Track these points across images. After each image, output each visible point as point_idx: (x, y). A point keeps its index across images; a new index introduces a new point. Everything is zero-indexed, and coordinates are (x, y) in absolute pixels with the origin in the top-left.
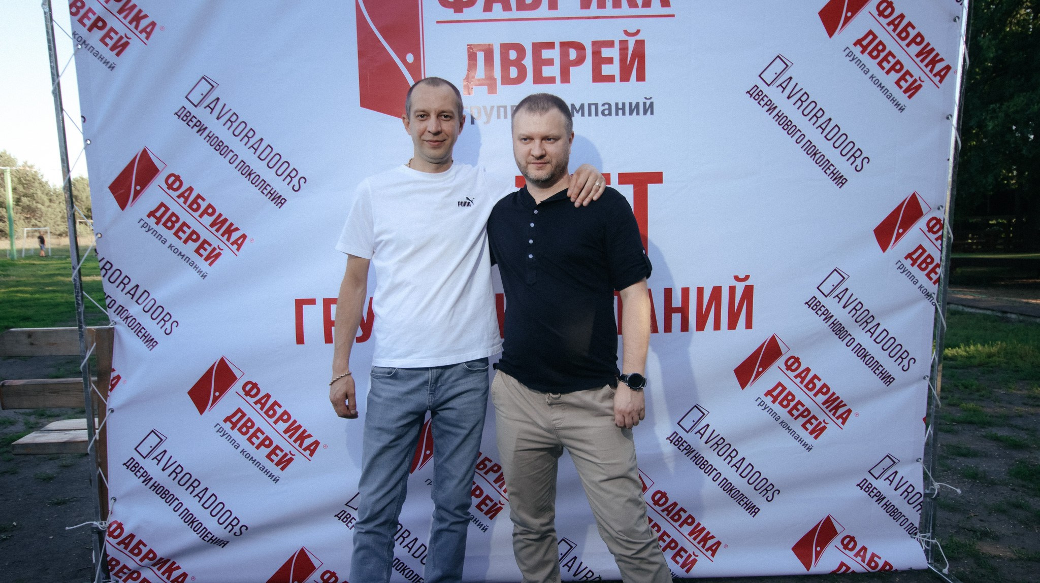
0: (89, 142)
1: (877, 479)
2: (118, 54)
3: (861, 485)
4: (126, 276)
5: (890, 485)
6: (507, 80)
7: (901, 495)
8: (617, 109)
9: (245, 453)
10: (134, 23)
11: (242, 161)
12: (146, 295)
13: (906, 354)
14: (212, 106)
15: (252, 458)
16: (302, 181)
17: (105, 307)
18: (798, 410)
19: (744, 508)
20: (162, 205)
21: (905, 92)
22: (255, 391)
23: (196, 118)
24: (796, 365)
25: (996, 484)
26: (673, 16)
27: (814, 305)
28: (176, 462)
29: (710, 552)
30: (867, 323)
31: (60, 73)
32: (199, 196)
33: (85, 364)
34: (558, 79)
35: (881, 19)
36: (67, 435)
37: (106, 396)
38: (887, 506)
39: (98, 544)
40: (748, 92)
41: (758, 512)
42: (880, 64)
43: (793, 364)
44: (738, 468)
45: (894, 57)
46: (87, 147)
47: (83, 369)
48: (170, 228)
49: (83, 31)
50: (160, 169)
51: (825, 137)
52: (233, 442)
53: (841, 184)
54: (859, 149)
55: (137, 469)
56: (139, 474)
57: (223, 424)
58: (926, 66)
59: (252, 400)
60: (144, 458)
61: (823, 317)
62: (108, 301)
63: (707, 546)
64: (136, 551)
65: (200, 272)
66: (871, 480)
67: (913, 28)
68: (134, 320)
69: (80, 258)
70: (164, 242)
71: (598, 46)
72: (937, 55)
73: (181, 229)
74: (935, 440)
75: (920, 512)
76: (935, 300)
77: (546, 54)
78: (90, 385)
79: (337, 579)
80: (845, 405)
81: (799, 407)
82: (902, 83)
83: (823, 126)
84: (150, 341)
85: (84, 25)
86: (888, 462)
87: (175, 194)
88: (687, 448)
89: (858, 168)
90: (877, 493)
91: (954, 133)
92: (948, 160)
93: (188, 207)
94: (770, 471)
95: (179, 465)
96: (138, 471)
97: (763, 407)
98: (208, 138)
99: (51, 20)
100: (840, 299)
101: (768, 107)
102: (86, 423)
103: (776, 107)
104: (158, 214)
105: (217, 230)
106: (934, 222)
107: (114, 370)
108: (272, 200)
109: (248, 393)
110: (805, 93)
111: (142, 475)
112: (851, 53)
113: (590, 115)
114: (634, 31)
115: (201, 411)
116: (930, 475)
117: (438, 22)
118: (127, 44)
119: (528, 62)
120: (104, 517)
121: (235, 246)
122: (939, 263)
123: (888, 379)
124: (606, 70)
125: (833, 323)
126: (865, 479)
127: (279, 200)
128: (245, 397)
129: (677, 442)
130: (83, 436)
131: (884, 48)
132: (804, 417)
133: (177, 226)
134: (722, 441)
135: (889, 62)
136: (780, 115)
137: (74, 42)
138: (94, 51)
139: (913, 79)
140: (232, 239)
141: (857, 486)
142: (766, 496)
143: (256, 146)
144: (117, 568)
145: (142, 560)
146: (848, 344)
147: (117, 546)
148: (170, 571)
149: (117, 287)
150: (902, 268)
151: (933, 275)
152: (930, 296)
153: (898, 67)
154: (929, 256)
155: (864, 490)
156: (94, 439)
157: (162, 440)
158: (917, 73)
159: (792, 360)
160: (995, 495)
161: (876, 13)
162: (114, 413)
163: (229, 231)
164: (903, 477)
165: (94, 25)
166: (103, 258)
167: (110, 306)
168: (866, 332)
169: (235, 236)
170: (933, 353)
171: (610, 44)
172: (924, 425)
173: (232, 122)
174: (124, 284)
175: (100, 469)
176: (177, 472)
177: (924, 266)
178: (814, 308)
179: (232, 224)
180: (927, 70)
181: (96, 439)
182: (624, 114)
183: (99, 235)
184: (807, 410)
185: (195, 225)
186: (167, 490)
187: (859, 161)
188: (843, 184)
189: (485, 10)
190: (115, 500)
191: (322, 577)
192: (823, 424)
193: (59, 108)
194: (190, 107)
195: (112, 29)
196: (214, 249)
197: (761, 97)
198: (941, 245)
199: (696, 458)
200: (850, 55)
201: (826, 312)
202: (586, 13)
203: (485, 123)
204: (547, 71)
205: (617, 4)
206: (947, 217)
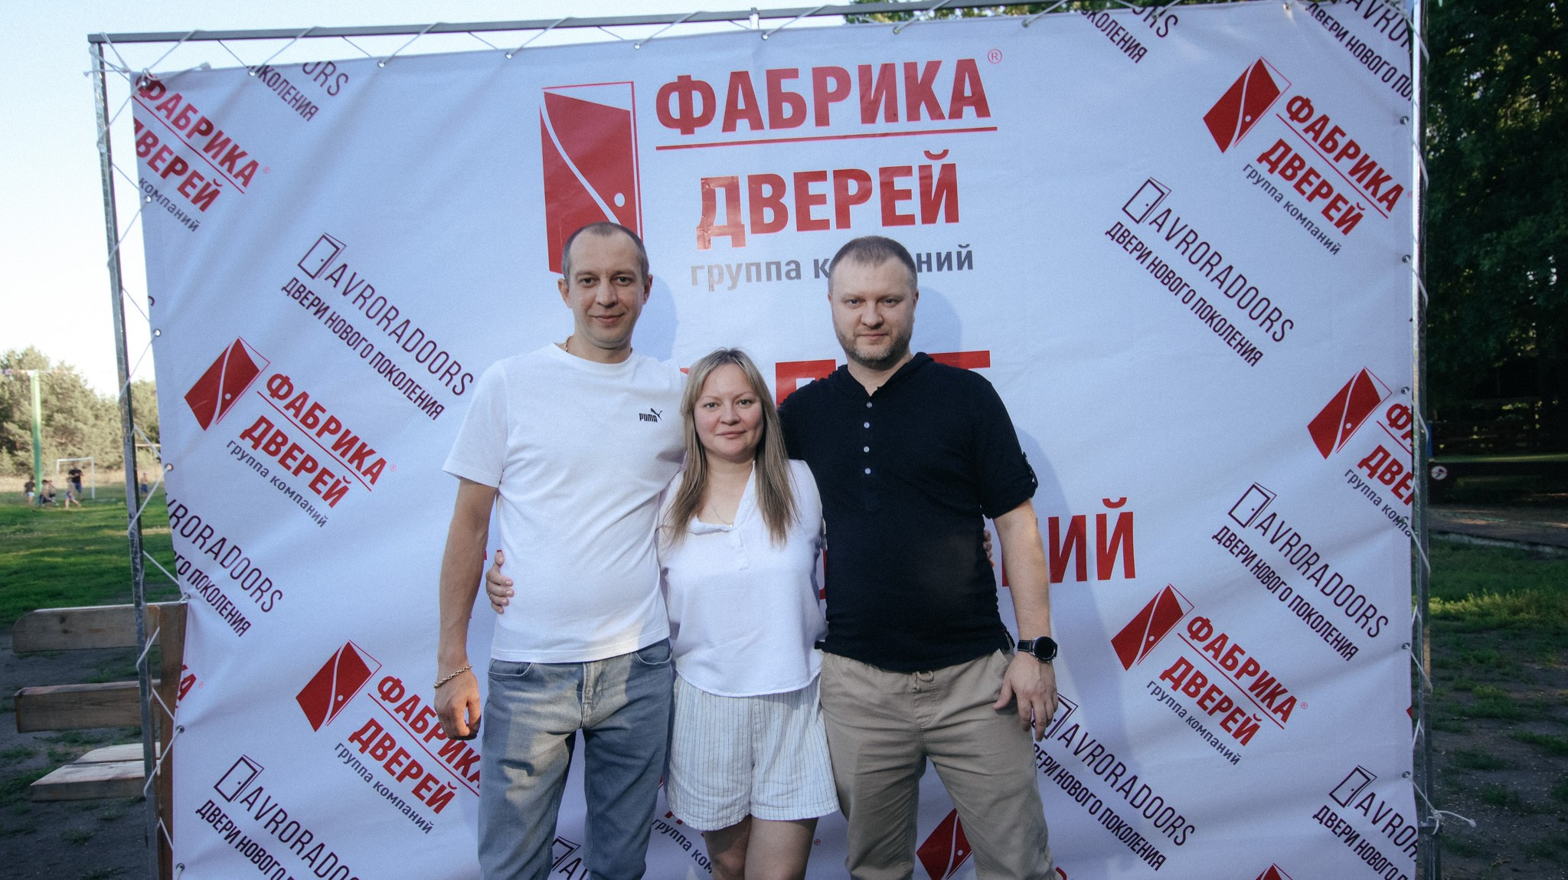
0: (158, 333)
1: (1343, 806)
2: (203, 208)
3: (1320, 816)
4: (207, 526)
5: (1365, 815)
6: (759, 227)
7: (1383, 831)
9: (381, 788)
10: (227, 165)
11: (380, 353)
12: (236, 551)
13: (1371, 611)
14: (336, 276)
15: (392, 794)
16: (468, 378)
17: (174, 573)
18: (1213, 700)
19: (1141, 856)
20: (262, 420)
21: (1338, 224)
22: (397, 691)
23: (313, 294)
24: (1205, 630)
25: (1534, 812)
26: (995, 129)
27: (1226, 539)
28: (276, 805)
30: (1309, 565)
31: (120, 238)
32: (316, 406)
33: (144, 659)
34: (833, 223)
35: (1295, 124)
36: (113, 769)
37: (173, 707)
38: (1363, 849)
40: (1108, 233)
41: (1163, 861)
42: (1298, 187)
43: (1200, 629)
44: (1127, 793)
46: (155, 341)
47: (140, 667)
48: (274, 454)
49: (155, 178)
50: (260, 368)
51: (1226, 293)
52: (362, 771)
53: (1253, 360)
54: (1276, 309)
55: (218, 818)
56: (220, 826)
57: (347, 744)
58: (1367, 187)
59: (391, 706)
60: (229, 800)
61: (1242, 557)
62: (180, 563)
65: (316, 516)
66: (1335, 808)
67: (1343, 134)
68: (216, 592)
69: (141, 501)
70: (265, 474)
71: (888, 174)
72: (1381, 171)
73: (289, 454)
74: (1428, 742)
75: (1414, 857)
76: (1409, 528)
77: (814, 188)
78: (150, 692)
80: (1285, 691)
81: (1215, 695)
82: (1333, 212)
83: (1221, 278)
84: (240, 623)
85: (156, 169)
87: (281, 404)
88: (1047, 763)
89: (1278, 336)
90: (1346, 829)
91: (1415, 281)
92: (1411, 320)
93: (301, 421)
94: (1177, 796)
95: (281, 810)
96: (219, 821)
97: (1159, 697)
98: (331, 322)
99: (110, 163)
100: (1266, 530)
101: (1139, 253)
102: (142, 750)
103: (1150, 252)
104: (256, 434)
105: (343, 454)
106: (1397, 411)
107: (185, 668)
108: (423, 409)
109: (386, 696)
110: (1192, 231)
111: (224, 828)
112: (1254, 173)
114: (940, 152)
115: (316, 726)
116: (1426, 798)
117: (658, 148)
118: (216, 193)
119: (789, 200)
121: (369, 477)
122: (1411, 472)
123: (1347, 649)
124: (902, 208)
125: (1257, 566)
126: (1325, 807)
127: (433, 408)
128: (381, 701)
130: (138, 769)
131: (1303, 164)
132: (1224, 710)
133: (284, 449)
134: (1099, 750)
135: (1310, 184)
136: (1156, 263)
137: (141, 193)
138: (169, 205)
139: (1349, 205)
140: (364, 468)
141: (1314, 817)
142: (1174, 836)
143: (399, 332)
146: (1283, 598)
149: (194, 542)
150: (1354, 480)
151: (1402, 490)
152: (1402, 521)
153: (1324, 190)
154: (1395, 462)
155: (1326, 824)
156: (153, 773)
157: (255, 772)
158: (1353, 198)
159: (1199, 623)
160: (1535, 829)
161: (1286, 116)
162: (185, 732)
163: (360, 456)
164: (1383, 803)
165: (171, 169)
166: (174, 501)
167: (182, 571)
168: (1308, 579)
169: (368, 462)
170: (1413, 610)
171: (907, 171)
172: (1410, 720)
173: (365, 298)
174: (205, 538)
175: (161, 821)
176: (278, 821)
177: (1388, 477)
178: (1228, 543)
179: (364, 445)
180: (1368, 193)
181: (156, 773)
182: (930, 269)
183: (169, 467)
184: (1226, 699)
185: (310, 448)
186: (262, 850)
187: (1277, 326)
188: (1257, 360)
189: (725, 130)
190: (183, 867)
192: (1253, 722)
193: (118, 286)
194: (304, 279)
195: (195, 174)
196: (338, 482)
197: (1127, 239)
198: (1412, 445)
199: (1062, 778)
200: (1253, 175)
201: (1246, 549)
202: (869, 128)
203: (730, 289)
204: (816, 212)
205: (913, 115)
206: (1416, 404)
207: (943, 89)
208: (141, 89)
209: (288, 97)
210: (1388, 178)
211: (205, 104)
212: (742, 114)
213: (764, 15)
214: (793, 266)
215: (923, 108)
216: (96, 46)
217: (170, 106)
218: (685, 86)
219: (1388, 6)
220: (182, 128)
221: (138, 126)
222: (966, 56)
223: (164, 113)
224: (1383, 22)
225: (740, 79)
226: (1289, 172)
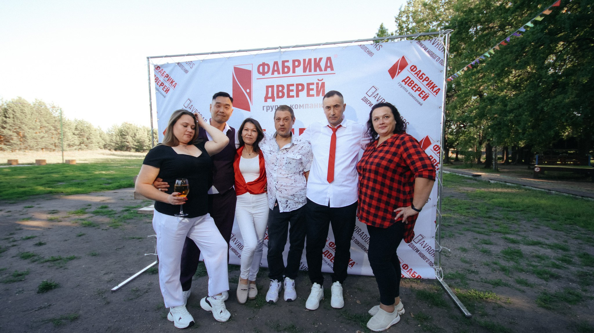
0: (158, 119)
1: (416, 243)
2: (167, 93)
6: (278, 97)
7: (426, 250)
8: (315, 106)
10: (171, 84)
21: (422, 98)
26: (335, 73)
31: (152, 99)
34: (295, 96)
35: (412, 72)
38: (420, 254)
40: (362, 99)
42: (412, 88)
44: (361, 236)
45: (417, 86)
46: (158, 121)
49: (158, 87)
58: (430, 89)
67: (425, 75)
71: (308, 85)
72: (435, 85)
74: (440, 231)
75: (434, 257)
77: (291, 88)
82: (421, 95)
85: (158, 85)
86: (420, 237)
90: (416, 249)
91: (442, 114)
92: (441, 123)
99: (150, 84)
101: (369, 105)
106: (436, 147)
110: (384, 99)
112: (401, 85)
113: (306, 108)
114: (321, 79)
116: (438, 243)
117: (257, 79)
118: (169, 90)
119: (285, 91)
124: (311, 93)
131: (414, 82)
135: (415, 88)
137: (155, 90)
138: (161, 92)
139: (425, 93)
153: (419, 89)
155: (411, 247)
158: (427, 91)
160: (489, 259)
161: (410, 70)
164: (427, 243)
165: (161, 85)
170: (438, 197)
171: (313, 84)
172: (435, 224)
180: (431, 90)
182: (317, 108)
189: (272, 74)
193: (151, 110)
195: (165, 86)
197: (367, 101)
198: (440, 155)
202: (305, 74)
204: (291, 94)
205: (315, 71)
206: (441, 146)
207: (323, 64)
208: (156, 68)
209: (183, 69)
210: (436, 86)
211: (167, 71)
212: (276, 71)
213: (281, 48)
215: (318, 69)
216: (148, 59)
217: (161, 71)
218: (264, 65)
219: (439, 41)
220: (163, 76)
221: (155, 76)
222: (329, 56)
223: (160, 73)
224: (437, 46)
225: (276, 63)
226: (410, 84)
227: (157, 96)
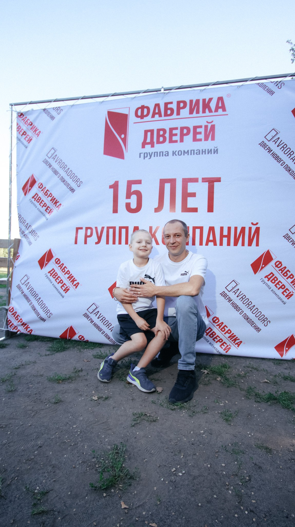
0: (18, 173)
2: (29, 143)
6: (158, 142)
8: (202, 152)
9: (54, 285)
10: (35, 132)
11: (62, 177)
12: (30, 227)
14: (54, 158)
15: (56, 287)
16: (81, 183)
18: (279, 285)
19: (254, 328)
20: (36, 194)
22: (59, 262)
23: (49, 162)
24: (280, 265)
26: (227, 115)
28: (32, 287)
29: (237, 345)
31: (12, 150)
32: (47, 190)
34: (179, 141)
37: (14, 262)
39: (6, 314)
40: (260, 144)
41: (260, 331)
43: (278, 265)
44: (251, 310)
46: (17, 175)
48: (38, 202)
49: (20, 136)
50: (37, 181)
51: (294, 163)
52: (50, 281)
55: (20, 288)
56: (20, 290)
57: (47, 274)
59: (58, 266)
60: (23, 284)
61: (292, 243)
63: (236, 343)
64: (17, 318)
65: (46, 218)
70: (36, 207)
71: (195, 128)
73: (41, 202)
77: (174, 132)
79: (84, 339)
81: (280, 283)
83: (293, 159)
84: (30, 243)
85: (20, 134)
87: (40, 190)
88: (229, 299)
93: (44, 194)
97: (263, 283)
98: (52, 169)
99: (12, 134)
101: (268, 151)
103: (272, 150)
104: (35, 197)
105: (52, 202)
107: (18, 253)
108: (70, 191)
109: (56, 263)
110: (285, 144)
114: (211, 121)
115: (42, 268)
117: (134, 123)
118: (31, 140)
119: (167, 135)
120: (8, 305)
121: (57, 208)
124: (198, 137)
127: (73, 190)
129: (224, 296)
132: (283, 289)
133: (40, 201)
134: (244, 297)
136: (273, 154)
137: (17, 140)
138: (22, 143)
140: (57, 206)
142: (264, 323)
144: (11, 324)
145: (18, 322)
147: (11, 315)
148: (27, 328)
149: (22, 224)
156: (9, 276)
157: (28, 278)
159: (278, 263)
162: (16, 267)
163: (56, 203)
165: (23, 134)
166: (19, 214)
169: (58, 204)
171: (201, 127)
173: (60, 163)
174: (24, 223)
175: (10, 288)
176: (32, 290)
178: (287, 238)
182: (205, 154)
183: (18, 205)
184: (283, 285)
185: (46, 201)
186: (27, 297)
189: (152, 118)
190: (13, 299)
191: (79, 337)
192: (291, 293)
193: (11, 162)
194: (47, 159)
195: (28, 135)
196: (51, 210)
197: (265, 146)
199: (233, 304)
201: (293, 241)
202: (191, 116)
203: (149, 159)
204: (174, 138)
205: (204, 112)
207: (213, 105)
208: (19, 115)
209: (49, 116)
211: (31, 118)
212: (157, 113)
214: (167, 153)
215: (207, 110)
216: (11, 106)
217: (24, 119)
218: (143, 107)
220: (26, 124)
221: (17, 124)
222: (221, 96)
223: (23, 121)
225: (157, 105)
227: (17, 147)
